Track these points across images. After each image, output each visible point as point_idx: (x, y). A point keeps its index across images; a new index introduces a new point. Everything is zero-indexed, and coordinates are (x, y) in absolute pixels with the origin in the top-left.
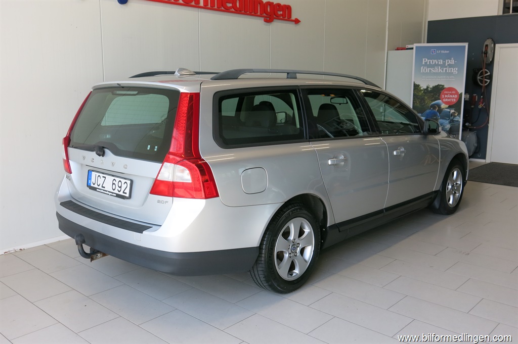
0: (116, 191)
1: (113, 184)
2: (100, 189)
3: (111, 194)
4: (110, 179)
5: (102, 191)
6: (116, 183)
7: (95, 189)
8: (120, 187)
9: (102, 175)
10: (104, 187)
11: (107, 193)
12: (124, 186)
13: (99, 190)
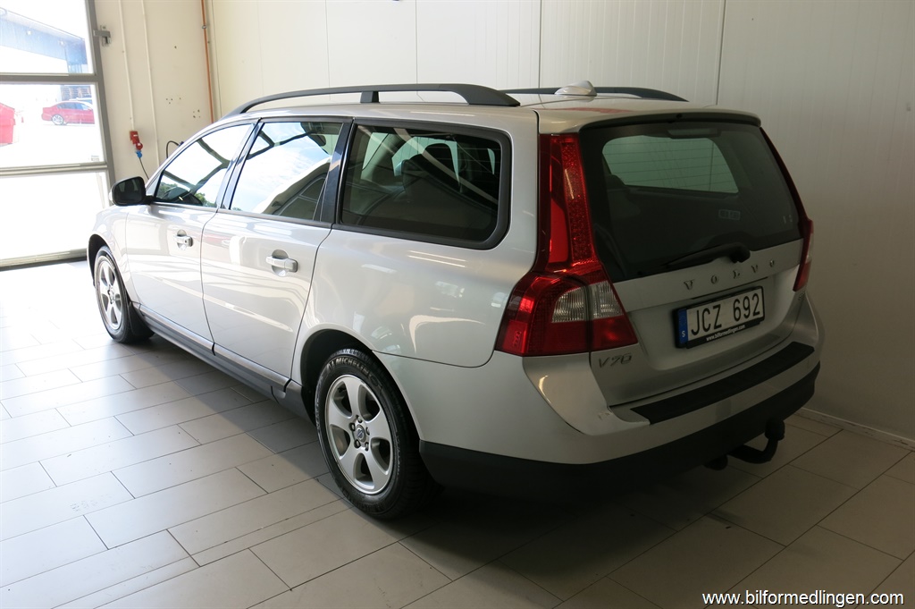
0: (743, 320)
1: (735, 309)
2: (713, 334)
3: (736, 329)
4: (727, 305)
5: (720, 335)
6: (741, 306)
7: (702, 341)
8: (748, 308)
9: (710, 306)
10: (720, 326)
11: (729, 331)
12: (753, 303)
13: (710, 338)
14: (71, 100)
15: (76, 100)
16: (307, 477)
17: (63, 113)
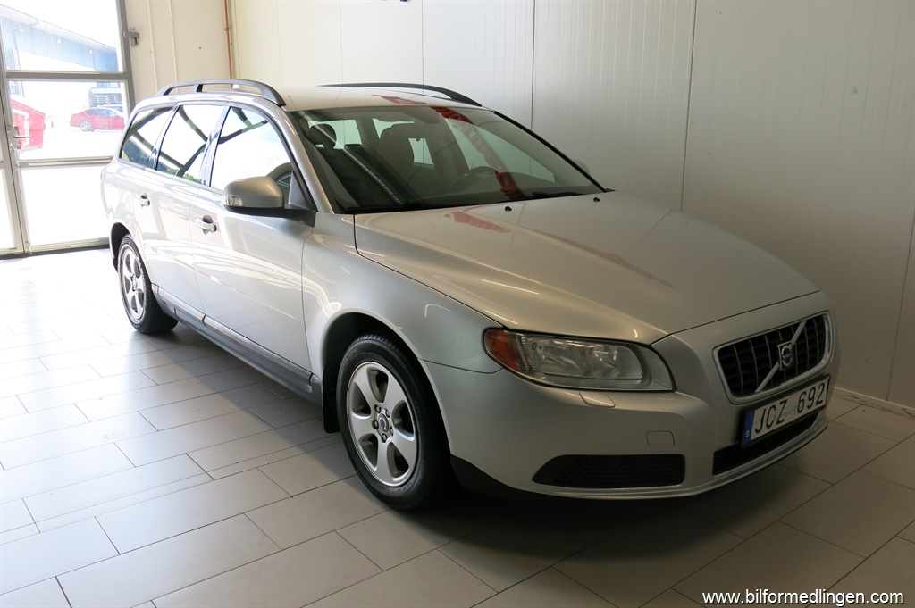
14: (99, 107)
15: (104, 107)
16: (336, 478)
17: (89, 119)
